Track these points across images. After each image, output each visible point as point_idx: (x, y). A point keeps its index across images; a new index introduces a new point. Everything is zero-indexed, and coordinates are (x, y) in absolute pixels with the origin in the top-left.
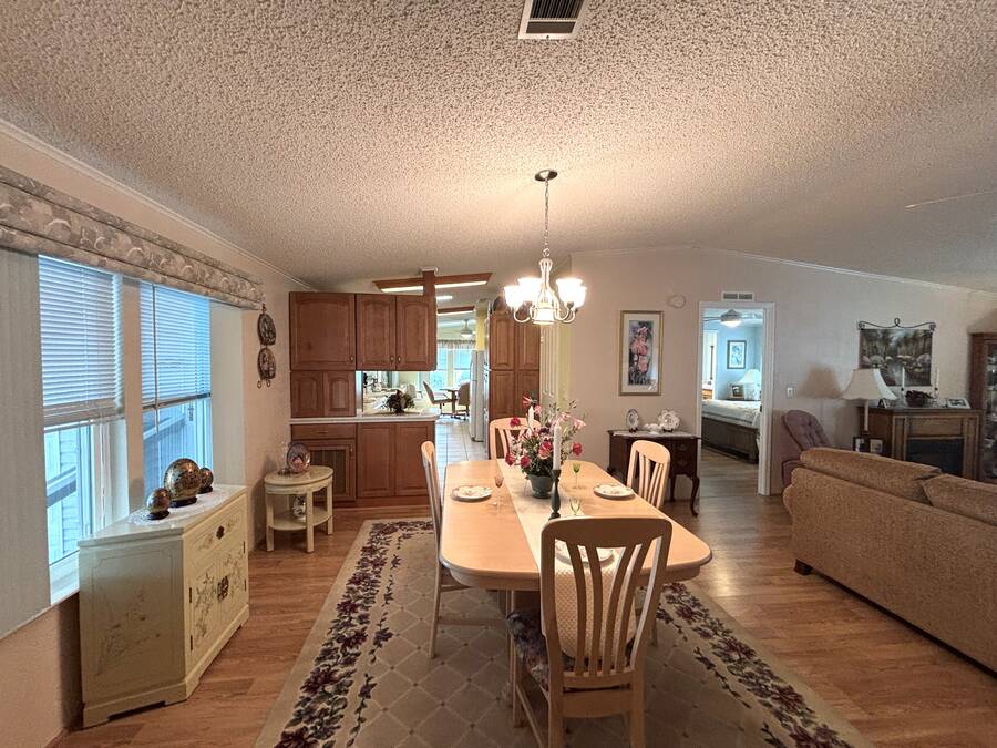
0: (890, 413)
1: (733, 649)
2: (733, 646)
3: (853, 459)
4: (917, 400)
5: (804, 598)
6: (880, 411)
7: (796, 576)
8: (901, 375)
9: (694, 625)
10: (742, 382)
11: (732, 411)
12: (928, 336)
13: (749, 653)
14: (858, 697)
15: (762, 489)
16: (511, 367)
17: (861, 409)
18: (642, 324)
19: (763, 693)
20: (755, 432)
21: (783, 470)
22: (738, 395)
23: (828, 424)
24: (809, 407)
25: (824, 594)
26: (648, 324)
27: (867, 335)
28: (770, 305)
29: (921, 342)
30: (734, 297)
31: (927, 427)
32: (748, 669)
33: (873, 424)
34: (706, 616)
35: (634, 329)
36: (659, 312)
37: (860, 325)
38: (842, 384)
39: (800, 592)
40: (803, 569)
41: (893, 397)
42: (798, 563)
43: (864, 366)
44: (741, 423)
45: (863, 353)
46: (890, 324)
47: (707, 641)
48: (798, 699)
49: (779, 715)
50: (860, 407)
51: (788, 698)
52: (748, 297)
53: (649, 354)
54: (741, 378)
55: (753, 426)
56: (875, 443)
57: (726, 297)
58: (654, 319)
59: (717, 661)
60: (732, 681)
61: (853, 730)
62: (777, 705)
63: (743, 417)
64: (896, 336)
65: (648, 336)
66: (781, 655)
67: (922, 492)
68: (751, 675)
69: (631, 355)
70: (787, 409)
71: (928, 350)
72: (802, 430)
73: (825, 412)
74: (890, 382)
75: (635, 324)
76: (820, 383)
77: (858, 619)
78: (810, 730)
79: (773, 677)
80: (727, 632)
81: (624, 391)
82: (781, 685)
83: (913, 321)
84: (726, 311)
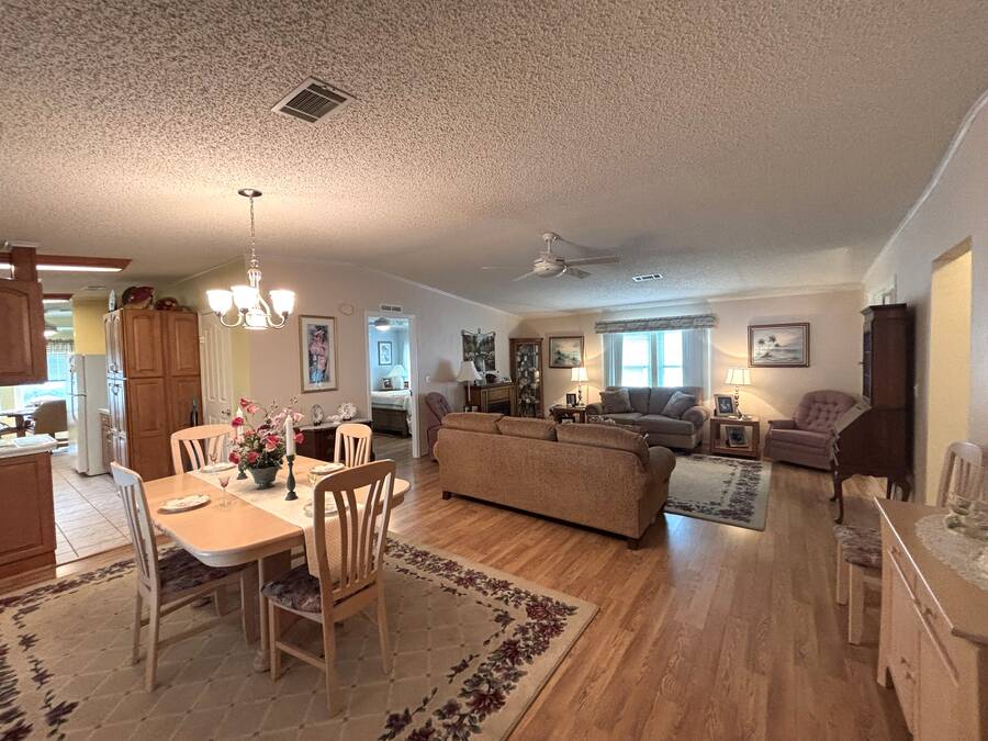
0: (480, 388)
1: (417, 556)
2: (416, 555)
3: (467, 418)
4: (491, 378)
5: (449, 512)
6: (475, 388)
7: (444, 502)
8: (482, 364)
9: (391, 554)
10: (390, 376)
11: (388, 399)
12: (493, 340)
13: (426, 554)
14: (480, 550)
15: (415, 454)
16: (160, 374)
17: (466, 388)
18: (319, 328)
19: (436, 570)
20: (404, 413)
21: (429, 436)
22: (388, 386)
23: (451, 400)
24: (439, 389)
25: (459, 505)
26: (323, 328)
27: (466, 339)
28: (413, 317)
29: (489, 343)
30: (388, 308)
31: (498, 395)
32: (428, 562)
33: (473, 396)
34: (398, 546)
35: (312, 333)
36: (333, 318)
37: (463, 332)
38: (456, 372)
39: (445, 510)
40: (447, 495)
41: (480, 378)
42: (445, 493)
43: (466, 360)
44: (395, 408)
45: (465, 351)
46: (475, 332)
47: (402, 559)
48: (455, 564)
49: (447, 576)
50: (465, 386)
51: (451, 566)
52: (398, 309)
53: (326, 354)
54: (389, 372)
55: (404, 408)
56: (474, 408)
57: (384, 308)
58: (328, 323)
59: (411, 568)
60: (421, 573)
61: (480, 565)
62: (445, 573)
63: (396, 403)
64: (479, 340)
65: (325, 338)
66: (443, 547)
67: (498, 429)
68: (430, 565)
69: (311, 355)
70: (427, 392)
71: (493, 349)
72: (437, 406)
73: (448, 391)
74: (479, 369)
75: (313, 328)
76: (444, 372)
77: (476, 512)
78: (463, 575)
79: (440, 559)
80: (411, 549)
81: (306, 389)
82: (445, 562)
83: (486, 332)
84: (377, 318)
